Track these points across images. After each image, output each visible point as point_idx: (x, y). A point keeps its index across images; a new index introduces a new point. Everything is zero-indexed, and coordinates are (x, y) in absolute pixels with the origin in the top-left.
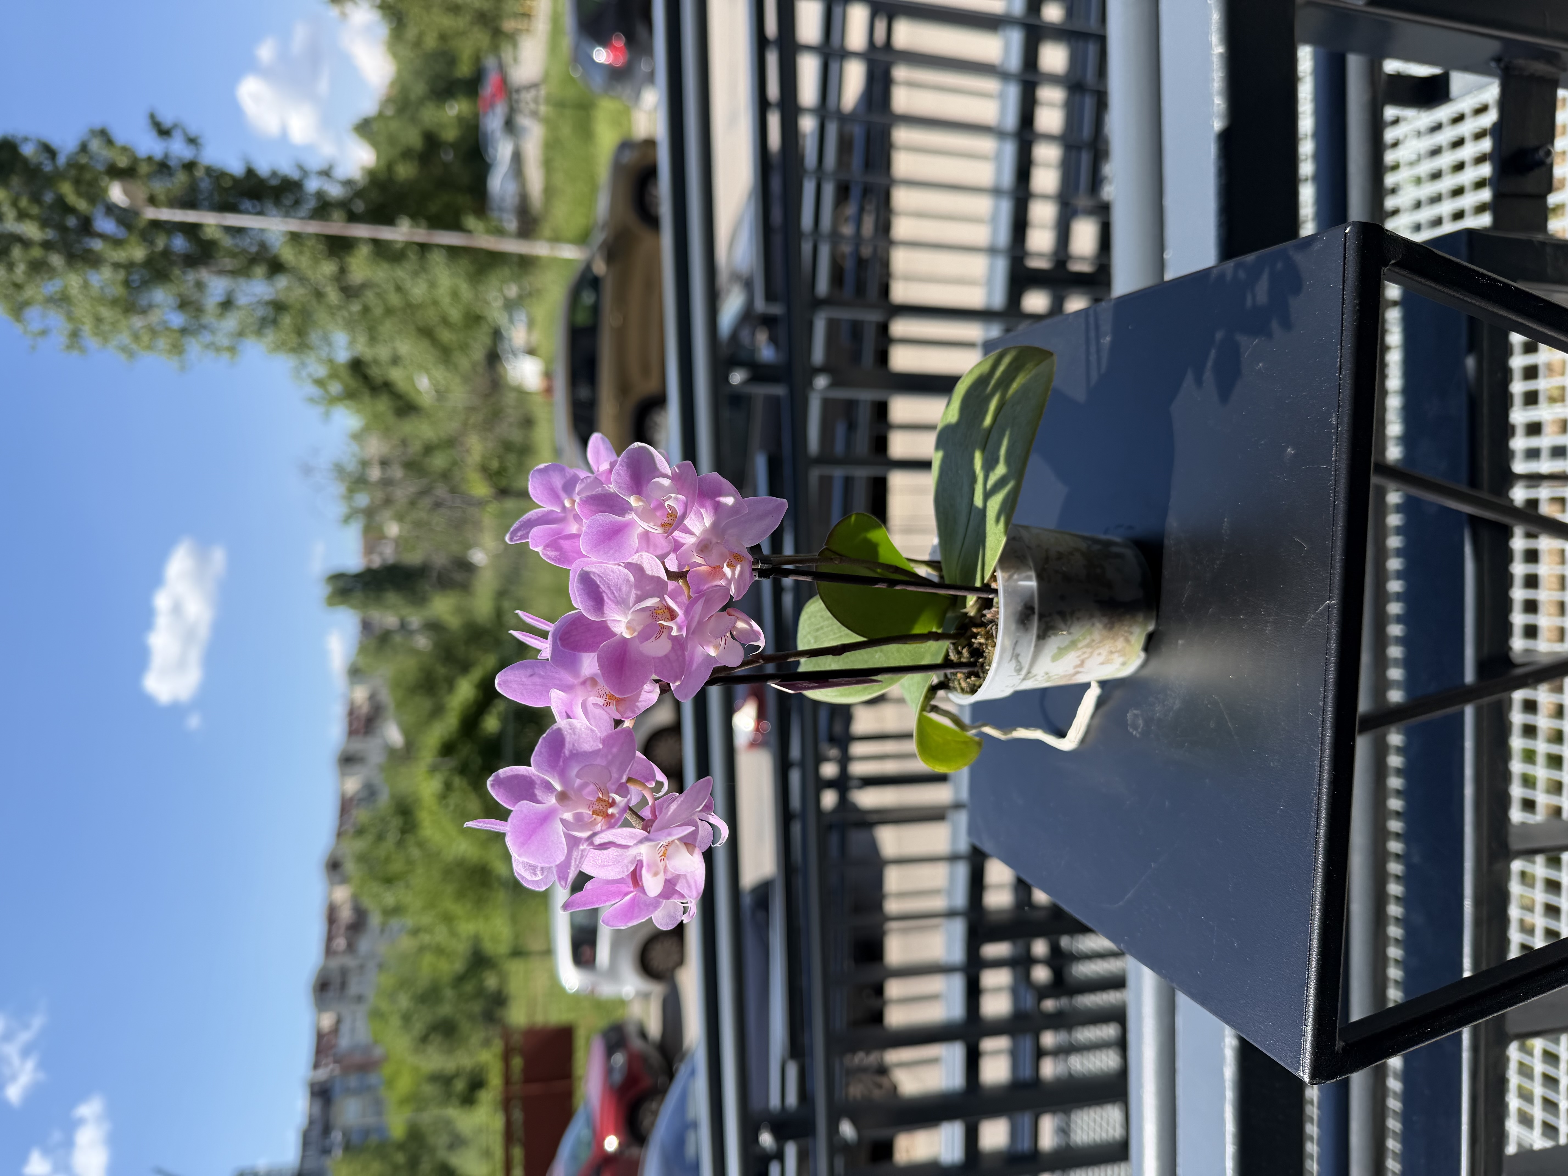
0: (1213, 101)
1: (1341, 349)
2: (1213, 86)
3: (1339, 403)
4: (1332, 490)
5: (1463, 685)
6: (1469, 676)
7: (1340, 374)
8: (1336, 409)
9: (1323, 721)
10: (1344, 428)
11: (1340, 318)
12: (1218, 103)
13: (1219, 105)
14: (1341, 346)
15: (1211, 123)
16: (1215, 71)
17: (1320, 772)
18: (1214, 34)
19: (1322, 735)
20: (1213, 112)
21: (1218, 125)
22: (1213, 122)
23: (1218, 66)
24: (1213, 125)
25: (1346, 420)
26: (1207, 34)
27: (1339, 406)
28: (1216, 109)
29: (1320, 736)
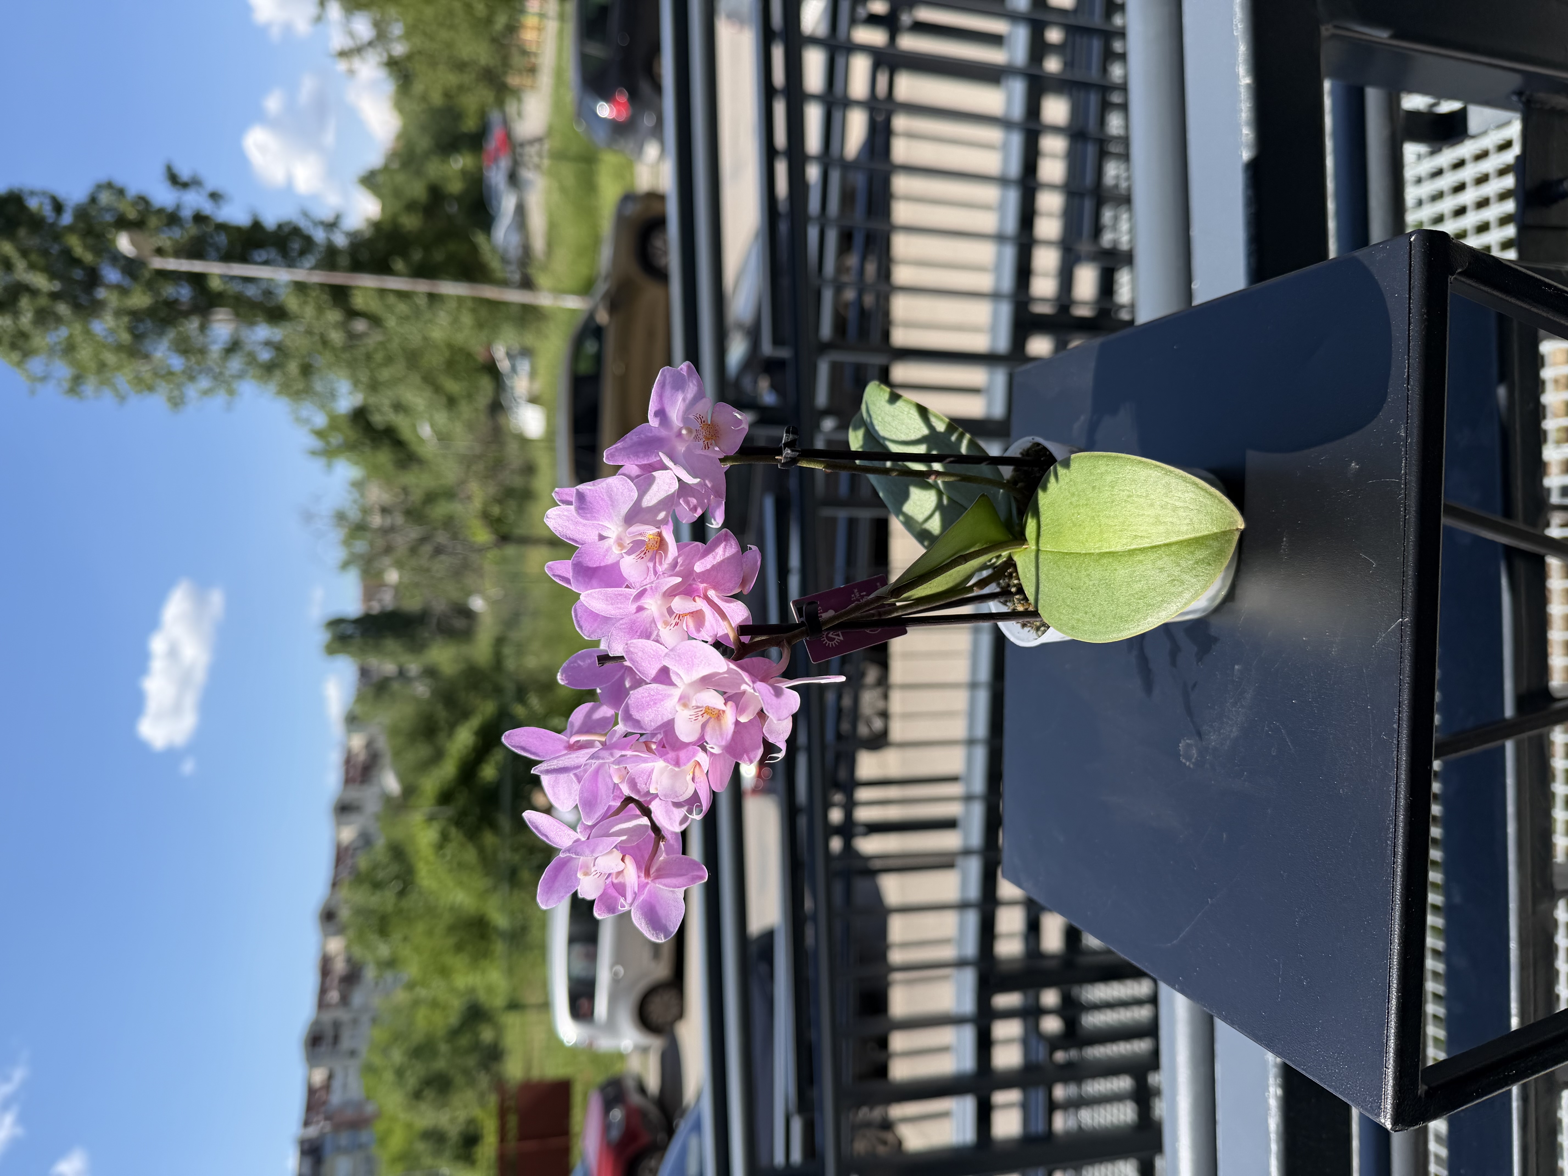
0: (1241, 131)
1: (1409, 360)
2: (1240, 116)
3: (1408, 414)
4: (1402, 503)
5: (1504, 720)
6: (1509, 711)
7: (1408, 384)
8: (1405, 421)
9: (1398, 744)
10: (1414, 440)
11: (1407, 328)
12: (1247, 133)
13: (1247, 134)
14: (1409, 356)
15: (1240, 153)
16: (1243, 102)
17: (1396, 798)
18: (1241, 65)
19: (1398, 759)
20: (1242, 142)
21: (1246, 155)
22: (1242, 152)
23: (1246, 97)
24: (1242, 156)
25: (1415, 432)
26: (1234, 65)
27: (1408, 417)
28: (1244, 139)
29: (1395, 760)
